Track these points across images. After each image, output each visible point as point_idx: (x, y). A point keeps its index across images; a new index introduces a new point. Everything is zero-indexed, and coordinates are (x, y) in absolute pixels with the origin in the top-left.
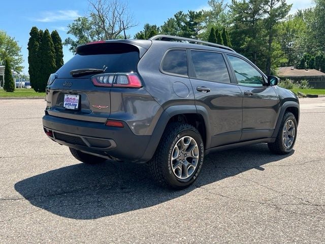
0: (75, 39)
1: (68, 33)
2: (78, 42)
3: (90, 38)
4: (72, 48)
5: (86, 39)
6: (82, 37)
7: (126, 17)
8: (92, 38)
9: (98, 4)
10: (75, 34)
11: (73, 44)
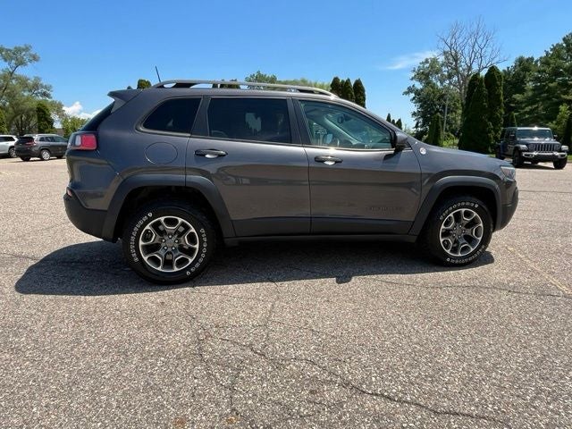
0: (419, 86)
1: (412, 79)
2: (422, 90)
3: (439, 84)
4: (414, 98)
5: (433, 86)
6: (428, 83)
7: (489, 50)
8: (442, 83)
9: (449, 39)
10: (420, 80)
11: (418, 93)
